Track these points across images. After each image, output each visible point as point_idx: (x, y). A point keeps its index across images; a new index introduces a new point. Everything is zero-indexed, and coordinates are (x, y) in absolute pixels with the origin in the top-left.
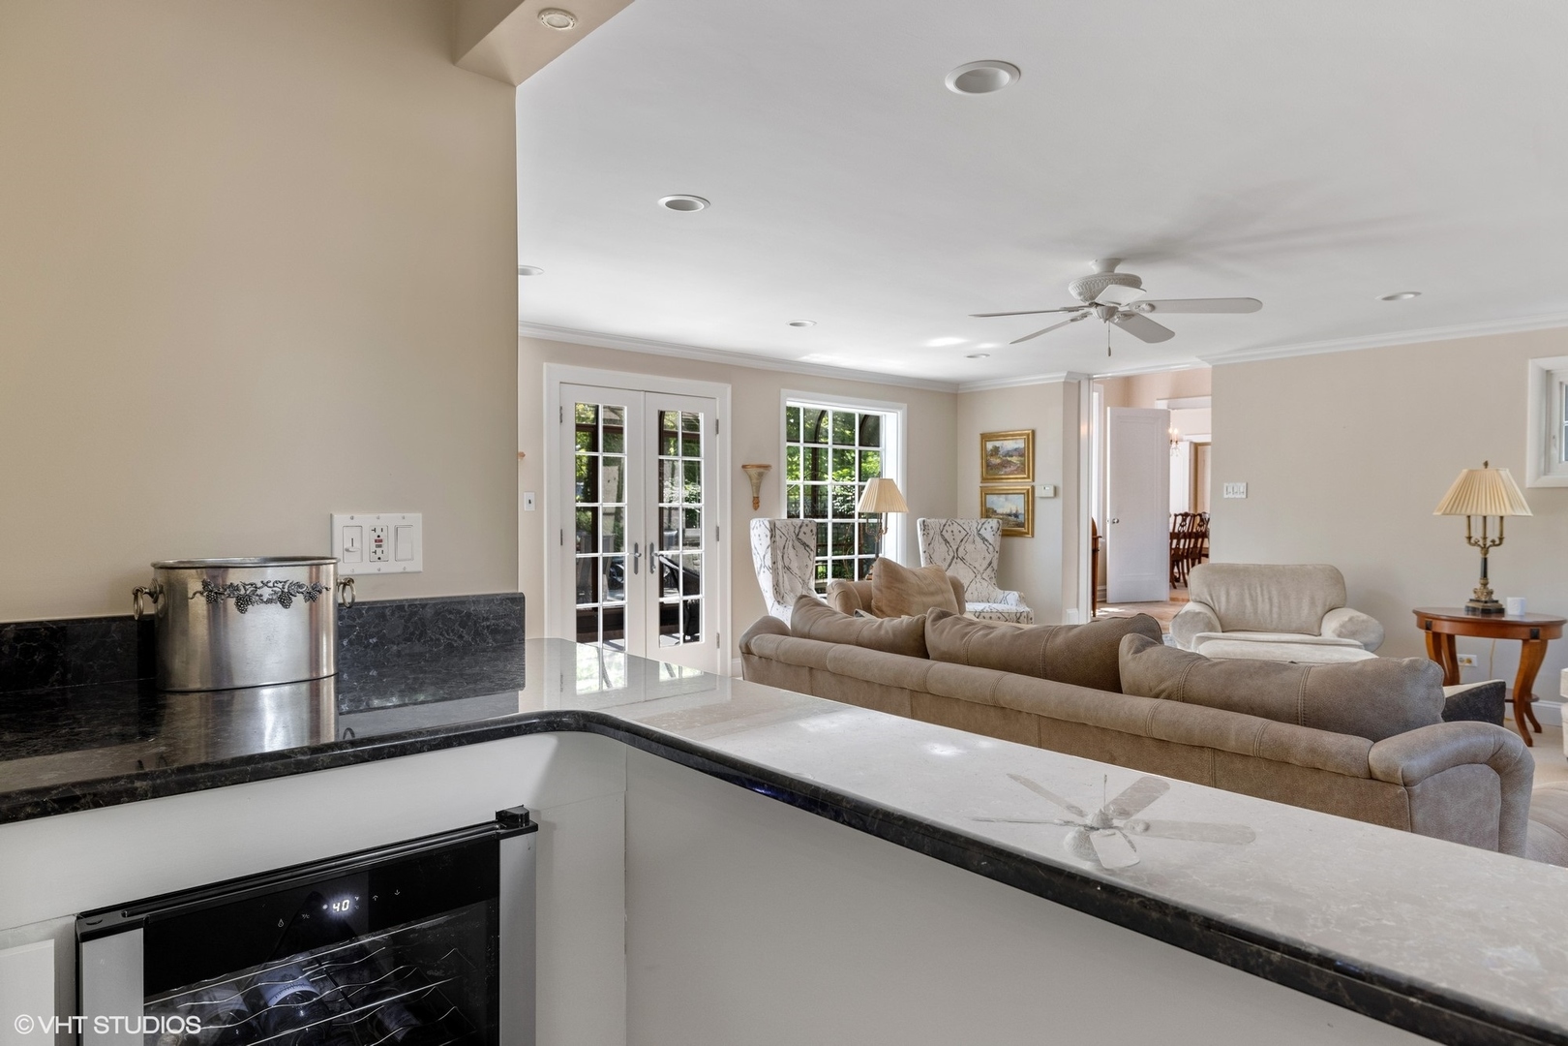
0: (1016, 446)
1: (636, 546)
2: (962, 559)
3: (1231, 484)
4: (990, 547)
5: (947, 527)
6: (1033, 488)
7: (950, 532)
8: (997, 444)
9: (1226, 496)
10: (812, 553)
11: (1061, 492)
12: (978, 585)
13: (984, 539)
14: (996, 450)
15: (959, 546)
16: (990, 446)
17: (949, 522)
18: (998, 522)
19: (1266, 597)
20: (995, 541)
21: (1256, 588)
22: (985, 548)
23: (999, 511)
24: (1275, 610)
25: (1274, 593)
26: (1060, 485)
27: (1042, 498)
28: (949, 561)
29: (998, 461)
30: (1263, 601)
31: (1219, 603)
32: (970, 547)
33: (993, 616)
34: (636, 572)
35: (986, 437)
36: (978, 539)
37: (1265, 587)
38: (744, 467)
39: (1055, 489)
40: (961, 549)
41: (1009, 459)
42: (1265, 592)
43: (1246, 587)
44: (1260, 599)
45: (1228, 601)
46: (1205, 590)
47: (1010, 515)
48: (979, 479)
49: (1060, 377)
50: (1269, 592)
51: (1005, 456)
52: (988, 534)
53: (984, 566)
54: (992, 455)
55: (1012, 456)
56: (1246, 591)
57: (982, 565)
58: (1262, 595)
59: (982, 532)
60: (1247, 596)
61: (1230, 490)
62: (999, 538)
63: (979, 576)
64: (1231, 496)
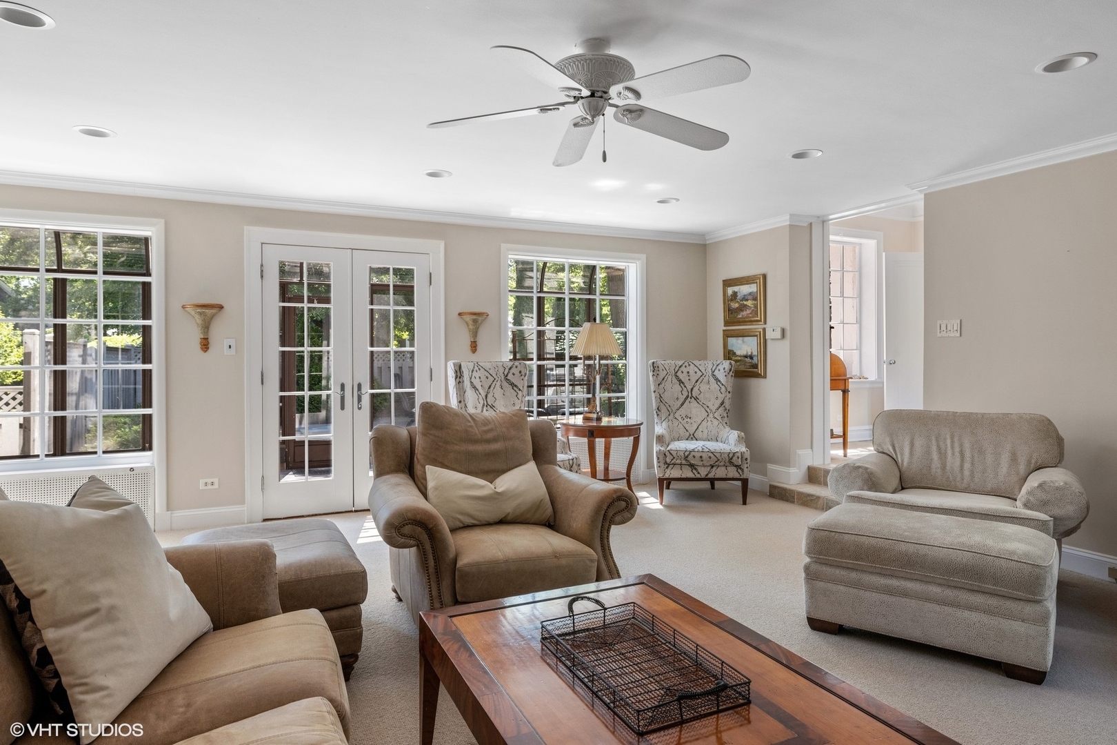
0: (751, 290)
1: (343, 386)
2: (696, 399)
3: (945, 322)
4: (723, 387)
5: (683, 369)
6: (764, 330)
7: (685, 373)
8: (736, 289)
9: (939, 335)
10: (520, 393)
11: (788, 333)
12: (709, 423)
13: (717, 380)
14: (735, 294)
15: (694, 386)
16: (730, 291)
17: (686, 364)
18: (731, 364)
19: (957, 449)
20: (727, 382)
21: (945, 439)
22: (718, 388)
23: (738, 353)
24: (967, 466)
25: (967, 445)
26: (788, 327)
27: (772, 339)
28: (682, 400)
29: (737, 305)
30: (953, 454)
31: (902, 454)
32: (704, 387)
33: (704, 455)
34: (343, 408)
35: (727, 283)
36: (712, 380)
37: (956, 439)
38: (460, 314)
39: (783, 331)
40: (696, 389)
41: (745, 303)
42: (956, 445)
43: (933, 438)
44: (949, 452)
45: (911, 453)
46: (888, 440)
47: (746, 357)
48: (722, 323)
49: (783, 221)
50: (961, 445)
51: (742, 300)
52: (721, 375)
53: (717, 406)
54: (732, 300)
55: (747, 300)
56: (934, 442)
57: (713, 404)
58: (952, 448)
59: (716, 373)
60: (934, 448)
61: (943, 328)
62: (731, 380)
63: (711, 415)
64: (944, 334)
